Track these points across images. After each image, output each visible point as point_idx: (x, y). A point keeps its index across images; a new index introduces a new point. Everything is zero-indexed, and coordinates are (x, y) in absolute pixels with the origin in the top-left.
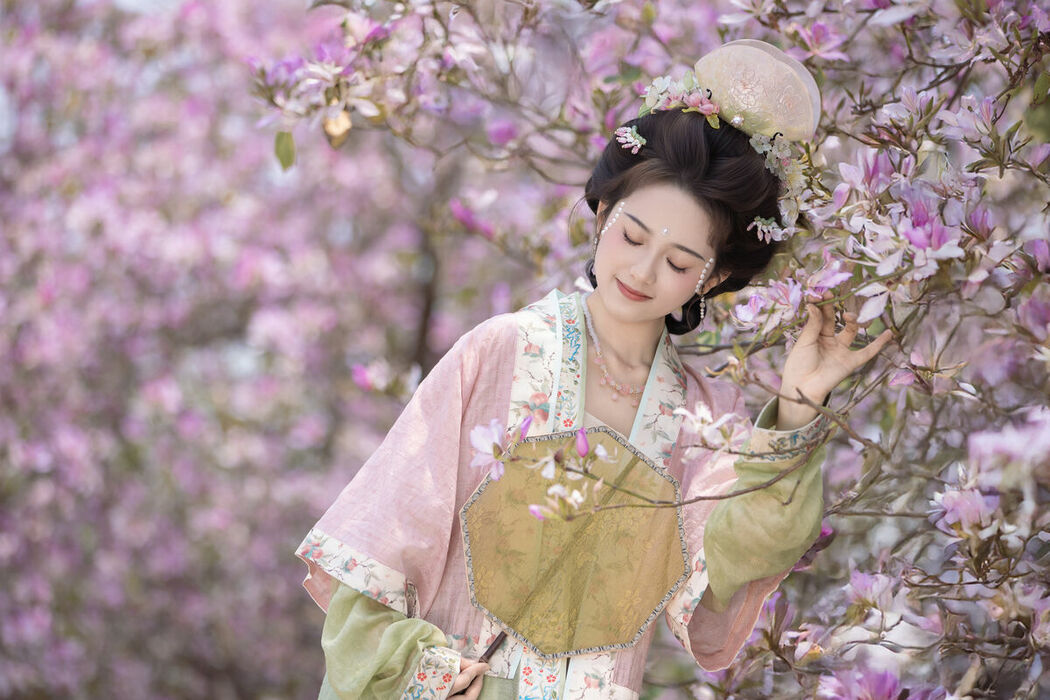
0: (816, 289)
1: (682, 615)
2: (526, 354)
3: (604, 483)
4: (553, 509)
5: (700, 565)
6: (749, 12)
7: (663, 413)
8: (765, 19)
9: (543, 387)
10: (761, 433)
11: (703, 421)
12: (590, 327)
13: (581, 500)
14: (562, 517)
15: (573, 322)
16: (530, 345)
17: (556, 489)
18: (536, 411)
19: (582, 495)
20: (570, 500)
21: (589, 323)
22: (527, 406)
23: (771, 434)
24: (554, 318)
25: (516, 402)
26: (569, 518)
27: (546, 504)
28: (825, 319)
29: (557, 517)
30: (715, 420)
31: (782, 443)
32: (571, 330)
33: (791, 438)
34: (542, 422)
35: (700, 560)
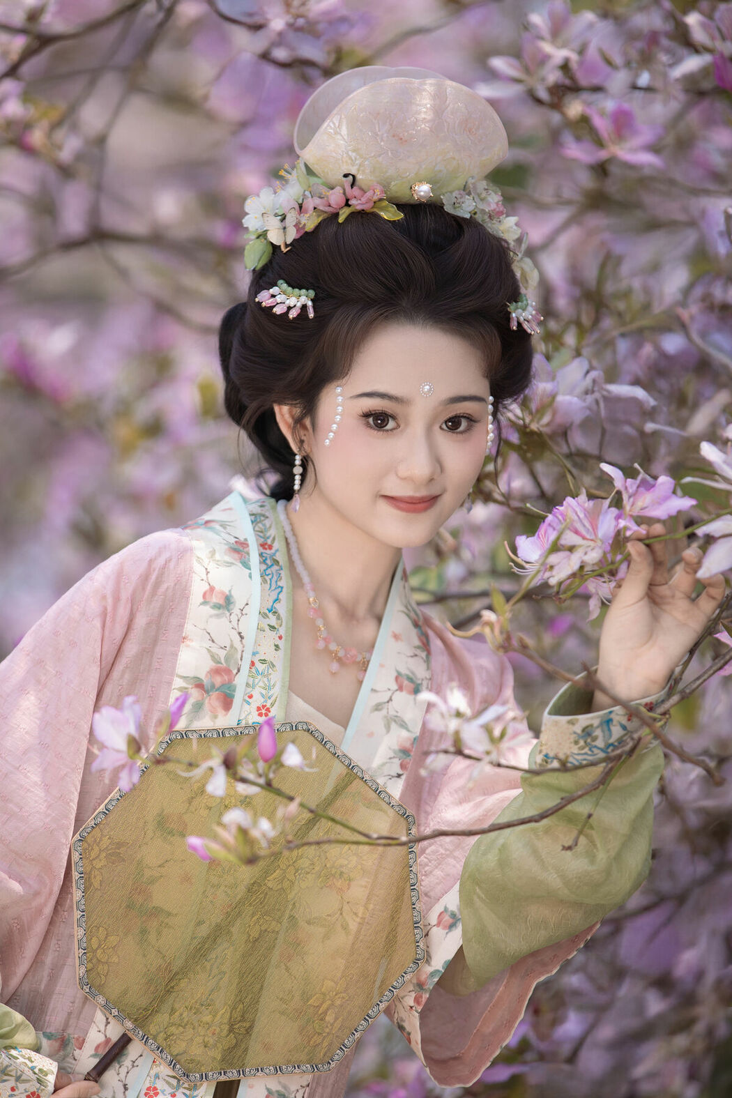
0: (640, 520)
1: (413, 995)
2: (205, 603)
3: (302, 805)
4: (225, 845)
5: (447, 918)
6: (517, 81)
7: (401, 688)
8: (543, 94)
9: (227, 658)
10: (556, 723)
11: (458, 714)
12: (296, 557)
13: (272, 834)
14: (241, 859)
15: (270, 547)
16: (212, 589)
17: (235, 816)
18: (214, 694)
19: (274, 827)
20: (255, 833)
21: (294, 551)
22: (200, 685)
23: (571, 723)
24: (244, 544)
25: (184, 678)
26: (251, 860)
27: (215, 838)
28: (657, 564)
29: (232, 858)
30: (478, 714)
31: (589, 735)
32: (269, 562)
33: (601, 725)
34: (221, 712)
35: (446, 909)
